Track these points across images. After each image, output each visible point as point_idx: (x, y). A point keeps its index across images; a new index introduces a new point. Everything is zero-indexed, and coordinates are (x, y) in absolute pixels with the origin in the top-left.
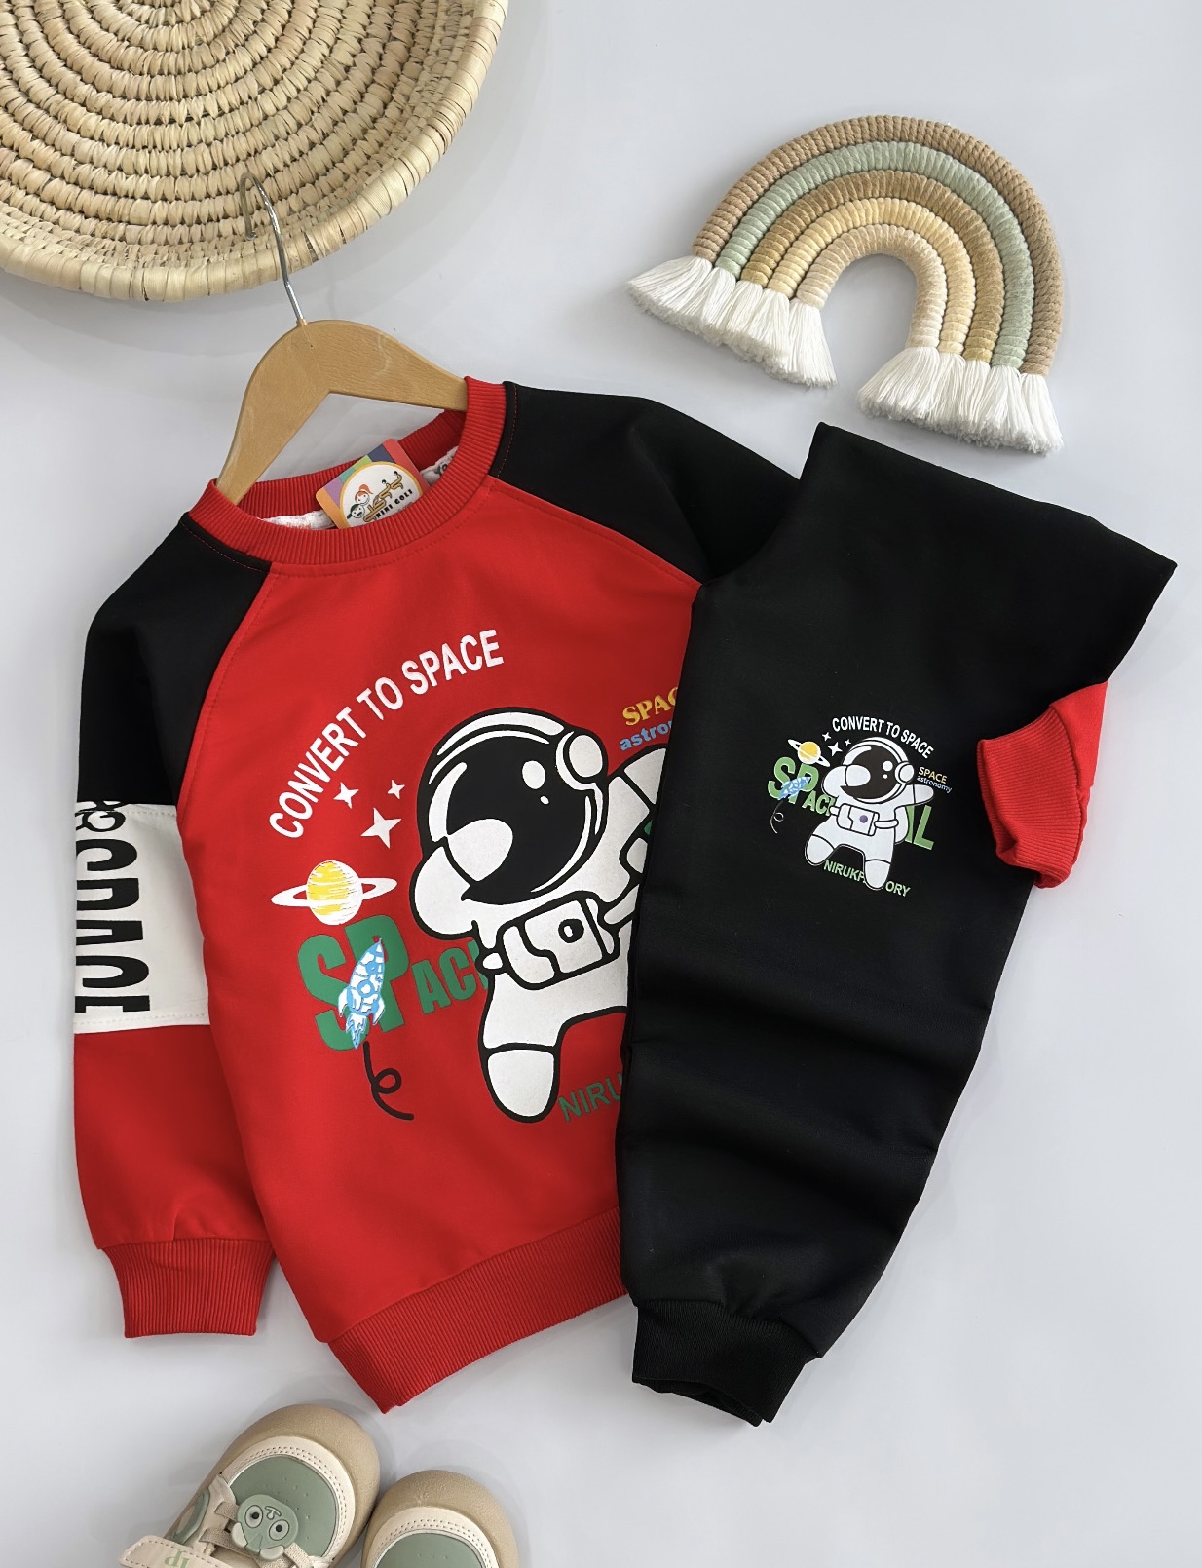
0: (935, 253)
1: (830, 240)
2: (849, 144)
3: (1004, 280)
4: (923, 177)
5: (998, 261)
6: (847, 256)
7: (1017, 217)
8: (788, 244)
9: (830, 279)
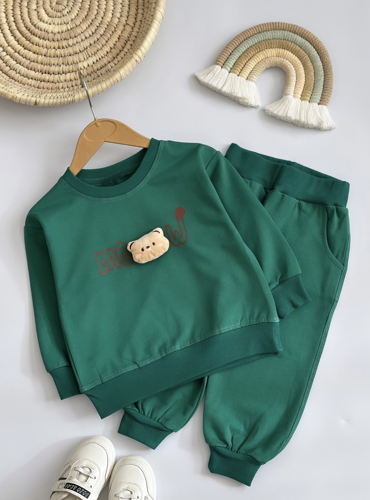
0: (293, 66)
1: (259, 61)
2: (266, 31)
3: (315, 75)
4: (290, 42)
5: (312, 69)
6: (264, 66)
7: (319, 55)
8: (246, 62)
9: (259, 73)
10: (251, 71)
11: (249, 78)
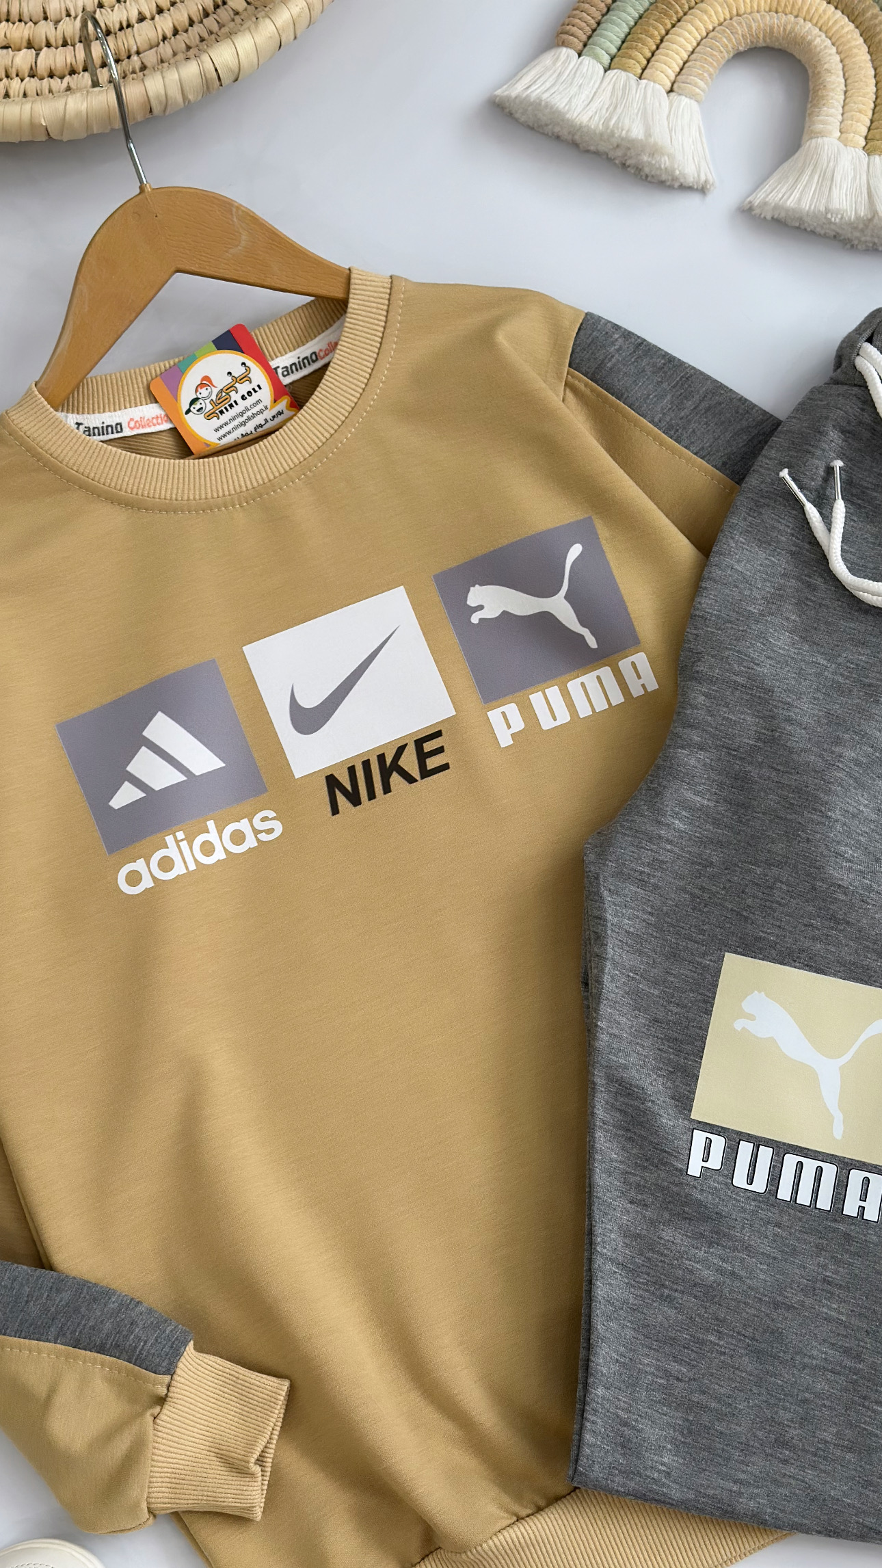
0: (828, 42)
1: (711, 28)
6: (730, 46)
8: (663, 32)
9: (711, 69)
10: (684, 63)
11: (679, 87)
